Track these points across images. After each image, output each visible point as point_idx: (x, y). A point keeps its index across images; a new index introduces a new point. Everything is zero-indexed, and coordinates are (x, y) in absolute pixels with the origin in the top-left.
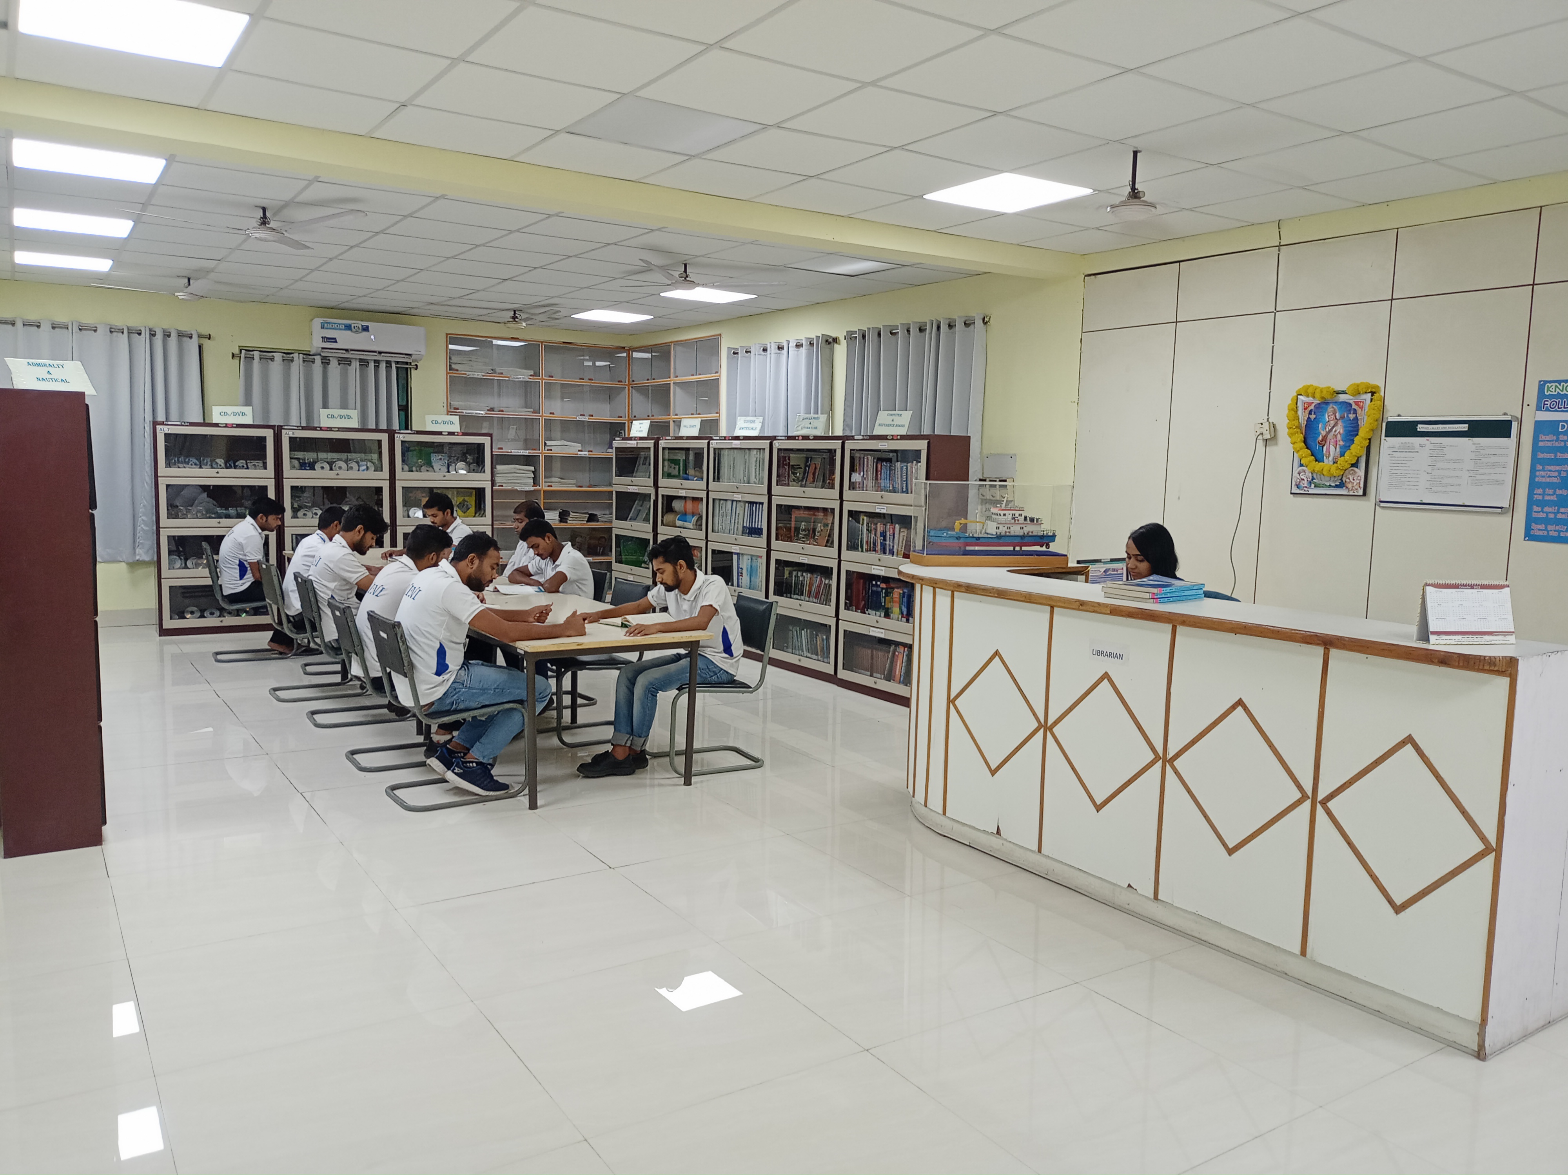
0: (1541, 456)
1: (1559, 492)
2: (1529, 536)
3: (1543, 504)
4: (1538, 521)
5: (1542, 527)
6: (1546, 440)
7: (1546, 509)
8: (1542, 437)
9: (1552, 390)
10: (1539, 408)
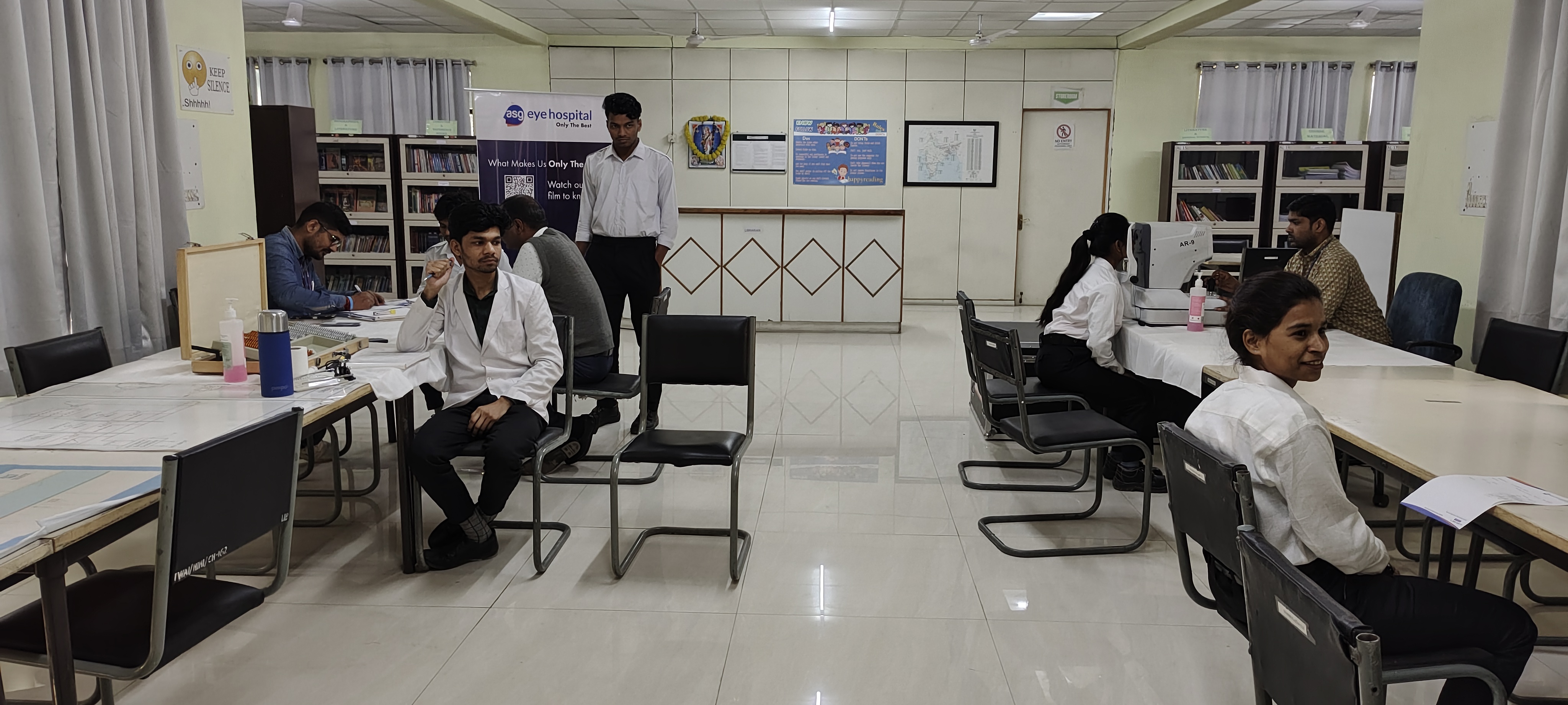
0: (797, 150)
1: (805, 164)
2: (795, 182)
3: (799, 169)
4: (798, 176)
5: (799, 178)
6: (798, 143)
7: (801, 171)
8: (797, 142)
9: (798, 123)
10: (794, 130)
